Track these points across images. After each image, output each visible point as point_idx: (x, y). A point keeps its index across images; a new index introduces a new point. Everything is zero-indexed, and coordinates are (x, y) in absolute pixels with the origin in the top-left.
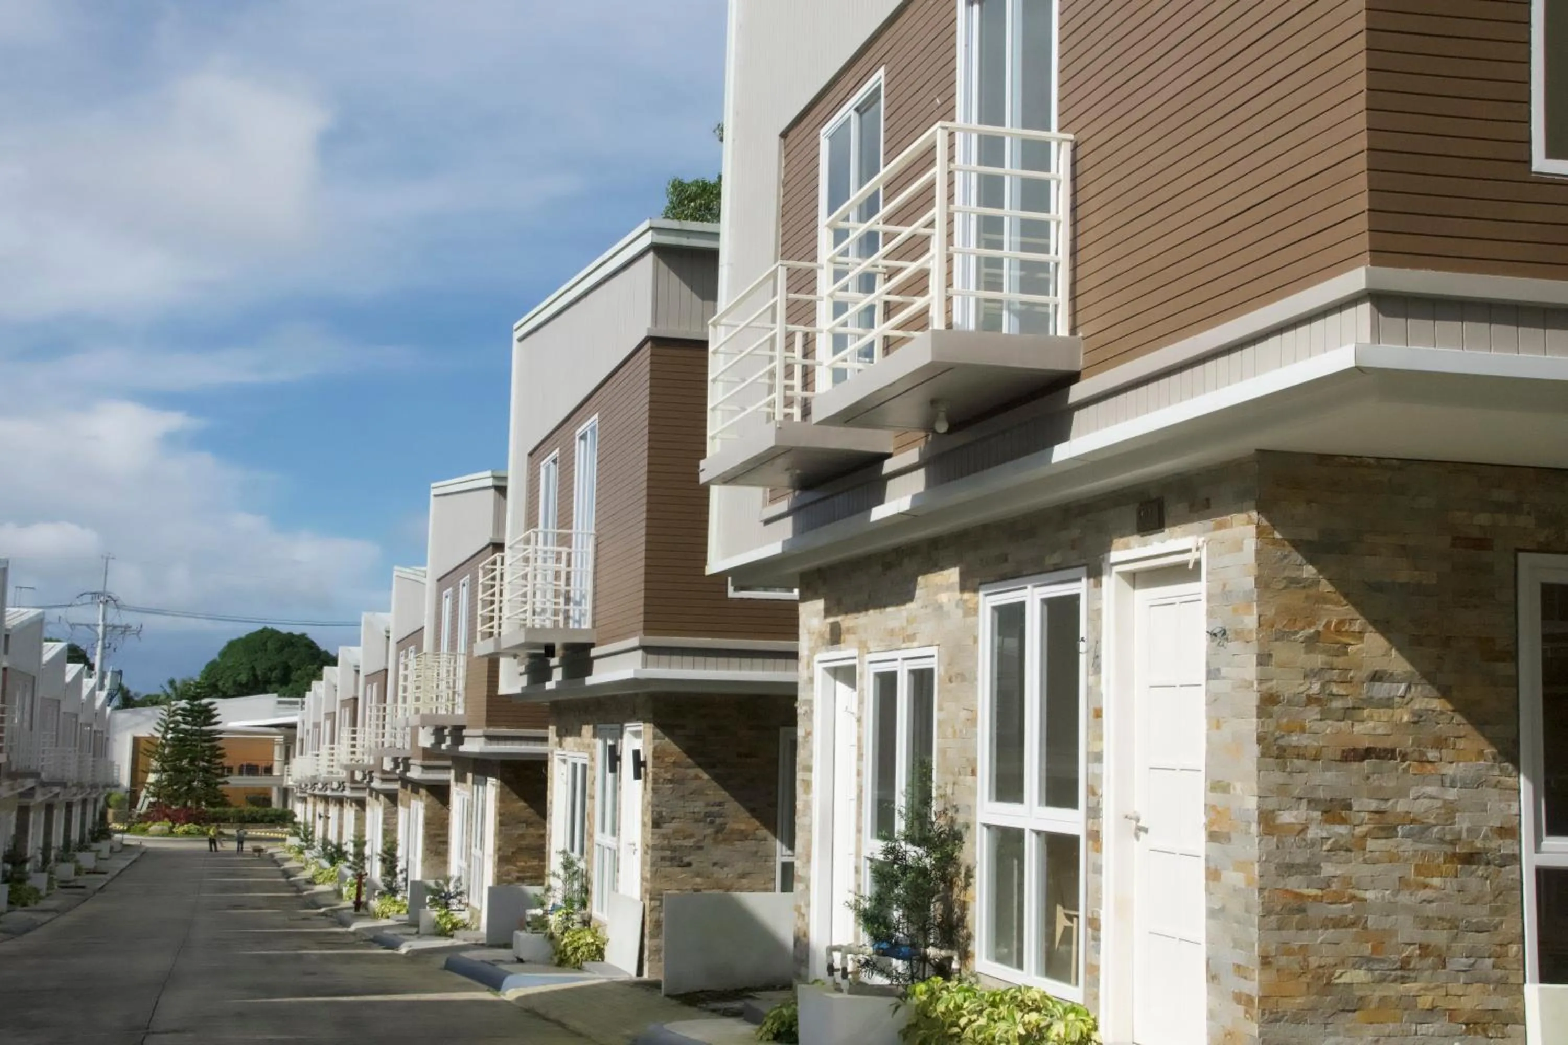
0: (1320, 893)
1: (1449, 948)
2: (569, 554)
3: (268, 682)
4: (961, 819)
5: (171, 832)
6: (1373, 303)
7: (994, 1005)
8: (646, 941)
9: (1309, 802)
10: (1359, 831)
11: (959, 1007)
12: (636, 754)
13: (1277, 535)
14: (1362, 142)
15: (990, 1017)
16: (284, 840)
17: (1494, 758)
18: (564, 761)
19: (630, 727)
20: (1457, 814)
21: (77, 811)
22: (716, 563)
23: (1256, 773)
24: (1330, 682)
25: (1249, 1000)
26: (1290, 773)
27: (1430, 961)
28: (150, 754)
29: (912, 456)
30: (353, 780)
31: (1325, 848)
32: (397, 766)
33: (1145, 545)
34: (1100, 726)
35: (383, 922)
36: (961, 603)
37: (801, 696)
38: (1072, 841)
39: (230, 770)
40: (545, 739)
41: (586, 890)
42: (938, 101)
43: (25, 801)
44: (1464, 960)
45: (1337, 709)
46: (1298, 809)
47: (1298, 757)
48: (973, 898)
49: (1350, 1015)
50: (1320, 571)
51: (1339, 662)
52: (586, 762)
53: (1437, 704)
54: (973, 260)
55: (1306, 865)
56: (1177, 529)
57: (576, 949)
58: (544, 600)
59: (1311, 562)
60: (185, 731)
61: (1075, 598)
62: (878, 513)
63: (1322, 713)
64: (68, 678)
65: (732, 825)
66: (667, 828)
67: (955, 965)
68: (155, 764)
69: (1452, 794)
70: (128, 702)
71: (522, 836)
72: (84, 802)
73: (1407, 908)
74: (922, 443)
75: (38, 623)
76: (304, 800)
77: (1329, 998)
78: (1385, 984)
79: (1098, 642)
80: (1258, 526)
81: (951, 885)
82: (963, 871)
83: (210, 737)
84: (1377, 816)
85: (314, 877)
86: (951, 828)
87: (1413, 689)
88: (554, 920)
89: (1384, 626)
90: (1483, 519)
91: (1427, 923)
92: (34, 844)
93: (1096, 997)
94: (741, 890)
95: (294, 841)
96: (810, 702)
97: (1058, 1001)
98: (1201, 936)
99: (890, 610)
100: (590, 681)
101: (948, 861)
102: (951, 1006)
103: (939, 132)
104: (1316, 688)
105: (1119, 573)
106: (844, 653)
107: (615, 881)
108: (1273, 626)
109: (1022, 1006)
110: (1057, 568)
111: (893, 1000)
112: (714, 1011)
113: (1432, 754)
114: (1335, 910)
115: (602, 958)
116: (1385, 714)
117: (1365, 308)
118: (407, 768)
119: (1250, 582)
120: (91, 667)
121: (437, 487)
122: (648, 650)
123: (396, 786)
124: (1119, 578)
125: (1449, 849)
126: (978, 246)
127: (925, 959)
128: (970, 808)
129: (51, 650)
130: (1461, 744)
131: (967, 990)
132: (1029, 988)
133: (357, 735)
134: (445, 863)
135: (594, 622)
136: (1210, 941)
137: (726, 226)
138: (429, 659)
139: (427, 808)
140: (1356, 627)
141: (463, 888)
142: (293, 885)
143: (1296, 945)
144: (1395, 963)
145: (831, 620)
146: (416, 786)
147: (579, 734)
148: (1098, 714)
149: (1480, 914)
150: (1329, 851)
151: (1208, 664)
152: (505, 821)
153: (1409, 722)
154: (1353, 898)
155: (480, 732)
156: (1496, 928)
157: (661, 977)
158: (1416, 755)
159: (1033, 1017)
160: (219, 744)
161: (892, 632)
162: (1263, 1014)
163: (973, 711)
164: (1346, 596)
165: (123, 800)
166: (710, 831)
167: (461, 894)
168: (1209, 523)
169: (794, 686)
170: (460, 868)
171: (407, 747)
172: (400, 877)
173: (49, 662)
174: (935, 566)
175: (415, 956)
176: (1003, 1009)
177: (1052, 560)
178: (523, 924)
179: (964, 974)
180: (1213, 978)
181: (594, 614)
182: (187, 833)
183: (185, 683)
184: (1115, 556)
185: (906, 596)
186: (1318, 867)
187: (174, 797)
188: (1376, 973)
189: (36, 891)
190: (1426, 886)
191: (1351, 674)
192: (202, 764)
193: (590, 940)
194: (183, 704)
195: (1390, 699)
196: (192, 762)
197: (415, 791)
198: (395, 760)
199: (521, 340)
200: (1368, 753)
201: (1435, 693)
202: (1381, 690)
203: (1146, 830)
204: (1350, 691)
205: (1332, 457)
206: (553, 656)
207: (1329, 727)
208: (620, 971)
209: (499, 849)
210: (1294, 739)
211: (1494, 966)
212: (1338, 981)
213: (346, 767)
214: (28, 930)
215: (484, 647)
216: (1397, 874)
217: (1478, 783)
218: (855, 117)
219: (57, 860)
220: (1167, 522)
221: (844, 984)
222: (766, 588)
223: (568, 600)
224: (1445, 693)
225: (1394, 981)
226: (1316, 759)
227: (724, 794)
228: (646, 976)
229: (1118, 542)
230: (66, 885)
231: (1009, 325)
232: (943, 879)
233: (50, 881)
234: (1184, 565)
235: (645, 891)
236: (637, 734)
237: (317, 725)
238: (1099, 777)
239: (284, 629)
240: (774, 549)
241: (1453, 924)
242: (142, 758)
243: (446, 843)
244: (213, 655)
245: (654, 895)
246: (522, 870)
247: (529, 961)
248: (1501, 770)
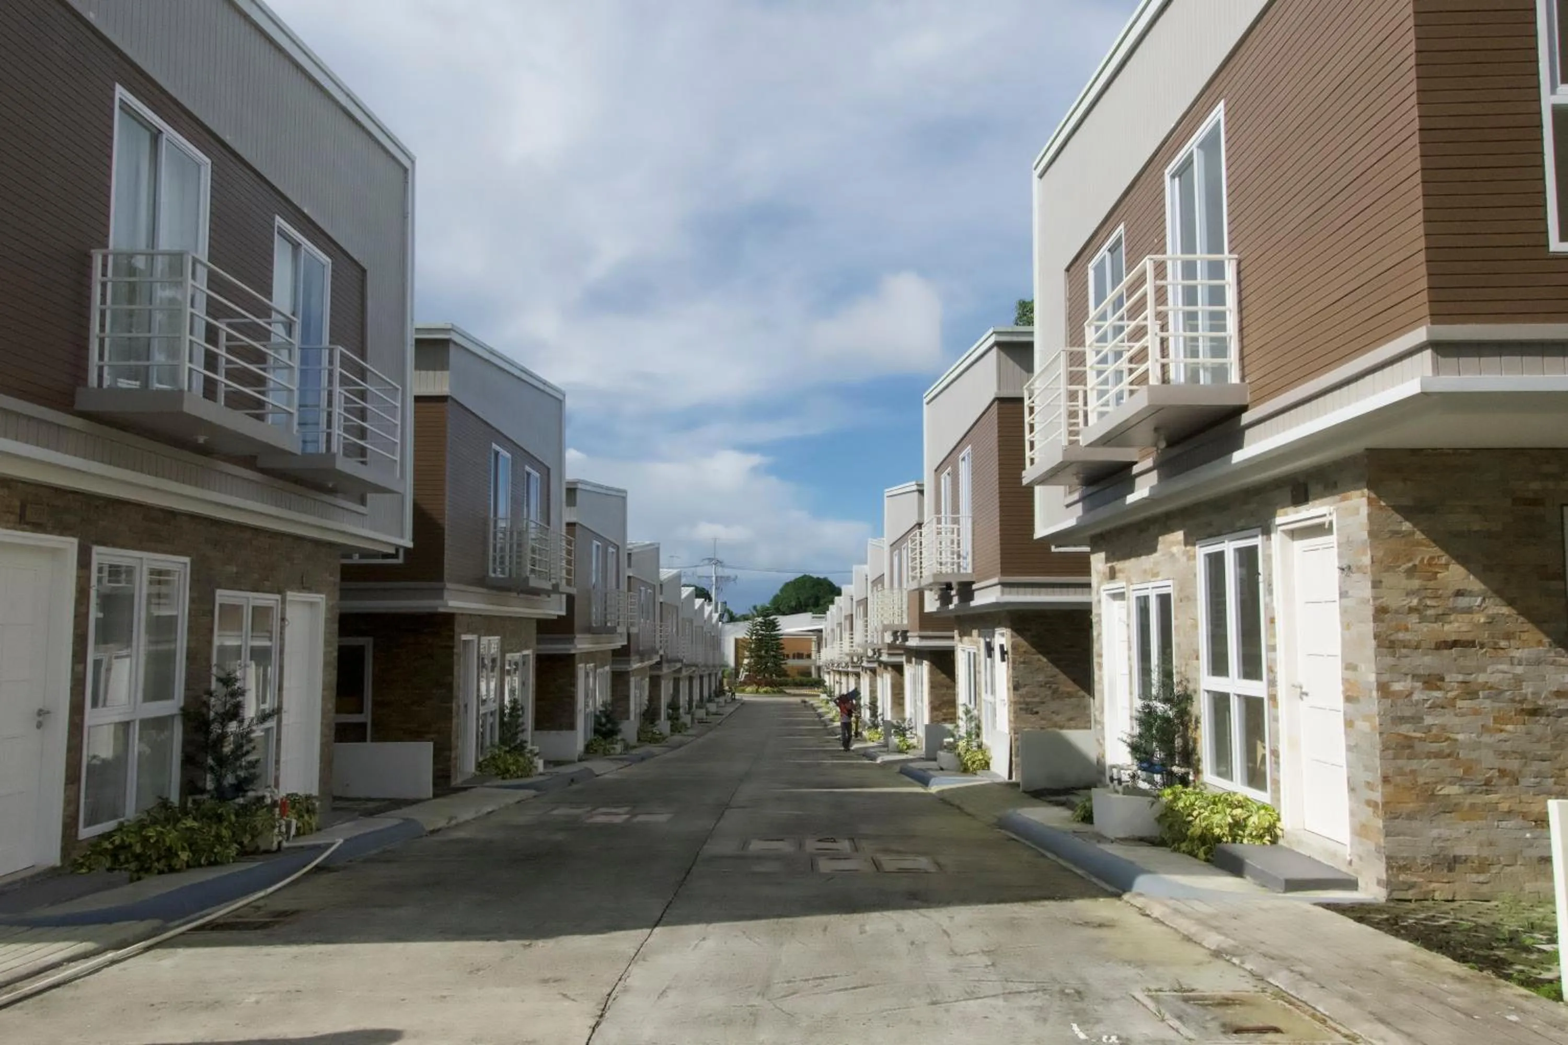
0: (1423, 735)
1: (1520, 772)
2: (958, 529)
3: (807, 606)
4: (1191, 687)
5: (757, 692)
6: (1433, 349)
7: (1215, 803)
8: (1013, 759)
9: (1414, 676)
10: (1451, 695)
11: (1193, 804)
12: (1002, 647)
13: (1383, 504)
14: (1422, 243)
15: (1212, 810)
16: (819, 696)
17: (1550, 645)
18: (964, 650)
19: (999, 631)
20: (1524, 683)
21: (706, 680)
22: (1041, 531)
23: (1373, 657)
24: (1424, 598)
25: (1376, 805)
26: (1399, 658)
27: (1507, 779)
28: (745, 648)
29: (1148, 463)
30: (853, 662)
31: (1426, 706)
32: (875, 654)
33: (1297, 512)
34: (1274, 628)
35: (871, 744)
36: (1185, 553)
37: (1094, 611)
38: (1260, 701)
39: (788, 656)
40: (952, 638)
41: (978, 727)
42: (1156, 241)
43: (676, 675)
44: (1532, 780)
45: (1431, 616)
46: (1405, 681)
47: (1404, 647)
48: (1201, 736)
49: (1448, 815)
50: (1415, 525)
51: (1431, 584)
52: (976, 651)
53: (1505, 610)
54: (1181, 340)
55: (1413, 718)
56: (1317, 502)
57: (974, 762)
58: (946, 557)
59: (1407, 519)
60: (761, 635)
61: (1256, 547)
62: (1131, 499)
63: (1420, 619)
64: (697, 607)
65: (1062, 688)
66: (1023, 691)
67: (1191, 778)
68: (747, 654)
69: (1519, 670)
70: (732, 619)
71: (944, 695)
72: (710, 675)
73: (1488, 746)
74: (1155, 454)
75: (678, 577)
76: (829, 673)
77: (1433, 804)
78: (1474, 795)
79: (1270, 575)
80: (1369, 498)
81: (1186, 728)
82: (1194, 719)
83: (776, 638)
84: (1463, 685)
85: (834, 717)
86: (1186, 693)
87: (1487, 600)
88: (962, 744)
89: (1463, 560)
90: (1535, 485)
91: (1504, 755)
92: (683, 700)
93: (1279, 800)
94: (1069, 728)
95: (824, 696)
96: (1099, 615)
97: (1253, 802)
98: (1343, 762)
99: (1143, 558)
100: (973, 604)
101: (1183, 714)
102: (1188, 803)
103: (1148, 262)
104: (1415, 602)
105: (1283, 531)
106: (1118, 584)
107: (994, 722)
108: (1381, 562)
109: (1232, 806)
110: (1243, 529)
111: (1150, 799)
112: (1050, 802)
113: (1503, 644)
114: (1435, 747)
115: (989, 768)
116: (1466, 617)
117: (1428, 353)
118: (880, 655)
119: (1365, 535)
120: (710, 600)
121: (888, 492)
122: (1004, 585)
123: (875, 665)
124: (1284, 535)
125: (1519, 706)
126: (1185, 330)
127: (1171, 774)
128: (1197, 681)
129: (686, 592)
130: (1525, 636)
131: (1197, 794)
132: (1235, 793)
133: (854, 636)
134: (903, 710)
135: (973, 569)
136: (1349, 766)
137: (1037, 328)
138: (886, 592)
139: (892, 678)
140: (1443, 560)
141: (913, 725)
142: (823, 722)
143: (1407, 769)
144: (1480, 781)
145: (1109, 565)
146: (885, 665)
147: (971, 635)
148: (1272, 621)
149: (1544, 749)
150: (1430, 708)
151: (1340, 588)
152: (933, 686)
153: (1485, 623)
154: (1448, 739)
155: (916, 634)
156: (1556, 758)
157: (1019, 780)
158: (1491, 644)
159: (1238, 811)
160: (781, 641)
161: (1145, 571)
162: (1385, 813)
163: (1195, 620)
164: (1435, 541)
165: (731, 673)
166: (1049, 692)
167: (911, 728)
168: (1337, 498)
169: (1090, 604)
170: (911, 713)
171: (880, 642)
172: (880, 718)
173: (686, 598)
174: (1169, 530)
175: (885, 764)
176: (1220, 805)
177: (1239, 524)
178: (943, 747)
179: (1197, 783)
180: (1352, 789)
181: (973, 564)
182: (766, 692)
183: (763, 607)
184: (1279, 520)
185: (1152, 549)
186: (1422, 719)
187: (758, 672)
188: (1467, 788)
189: (685, 725)
190: (1501, 731)
191: (1440, 592)
192: (772, 653)
193: (981, 757)
194: (760, 619)
195: (1471, 608)
196: (766, 652)
197: (886, 668)
198: (874, 650)
199: (928, 403)
200: (1455, 644)
201: (1504, 603)
202: (1463, 602)
203: (1306, 694)
204: (1440, 603)
205: (1422, 450)
206: (952, 589)
207: (1425, 628)
208: (999, 776)
209: (931, 702)
210: (1401, 636)
211: (1555, 783)
212: (1441, 793)
213: (847, 655)
214: (680, 746)
215: (914, 585)
216: (1480, 723)
217: (1538, 662)
218: (1108, 255)
219: (697, 707)
220: (1311, 497)
221: (1120, 788)
222: (1075, 546)
223: (959, 556)
224: (1511, 603)
225: (1481, 793)
226: (1417, 648)
227: (1056, 671)
228: (1014, 779)
229: (1280, 512)
230: (701, 721)
231: (1204, 378)
232: (1182, 723)
233: (693, 719)
234: (1321, 525)
235: (1011, 729)
236: (1003, 635)
237: (833, 630)
238: (1274, 660)
239: (815, 576)
240: (1071, 522)
241: (1523, 755)
242: (740, 650)
243: (903, 698)
244: (777, 591)
245: (1015, 731)
246: (945, 714)
247: (947, 770)
248: (1556, 653)
